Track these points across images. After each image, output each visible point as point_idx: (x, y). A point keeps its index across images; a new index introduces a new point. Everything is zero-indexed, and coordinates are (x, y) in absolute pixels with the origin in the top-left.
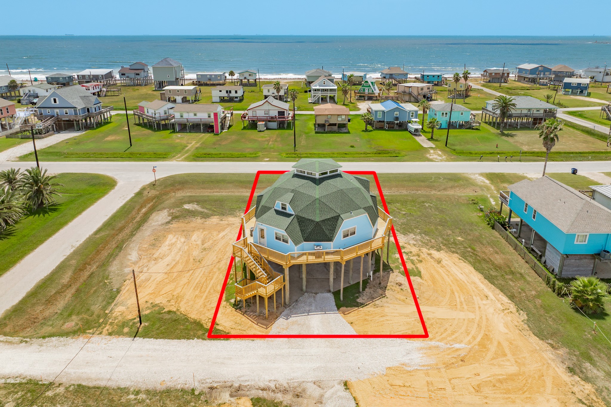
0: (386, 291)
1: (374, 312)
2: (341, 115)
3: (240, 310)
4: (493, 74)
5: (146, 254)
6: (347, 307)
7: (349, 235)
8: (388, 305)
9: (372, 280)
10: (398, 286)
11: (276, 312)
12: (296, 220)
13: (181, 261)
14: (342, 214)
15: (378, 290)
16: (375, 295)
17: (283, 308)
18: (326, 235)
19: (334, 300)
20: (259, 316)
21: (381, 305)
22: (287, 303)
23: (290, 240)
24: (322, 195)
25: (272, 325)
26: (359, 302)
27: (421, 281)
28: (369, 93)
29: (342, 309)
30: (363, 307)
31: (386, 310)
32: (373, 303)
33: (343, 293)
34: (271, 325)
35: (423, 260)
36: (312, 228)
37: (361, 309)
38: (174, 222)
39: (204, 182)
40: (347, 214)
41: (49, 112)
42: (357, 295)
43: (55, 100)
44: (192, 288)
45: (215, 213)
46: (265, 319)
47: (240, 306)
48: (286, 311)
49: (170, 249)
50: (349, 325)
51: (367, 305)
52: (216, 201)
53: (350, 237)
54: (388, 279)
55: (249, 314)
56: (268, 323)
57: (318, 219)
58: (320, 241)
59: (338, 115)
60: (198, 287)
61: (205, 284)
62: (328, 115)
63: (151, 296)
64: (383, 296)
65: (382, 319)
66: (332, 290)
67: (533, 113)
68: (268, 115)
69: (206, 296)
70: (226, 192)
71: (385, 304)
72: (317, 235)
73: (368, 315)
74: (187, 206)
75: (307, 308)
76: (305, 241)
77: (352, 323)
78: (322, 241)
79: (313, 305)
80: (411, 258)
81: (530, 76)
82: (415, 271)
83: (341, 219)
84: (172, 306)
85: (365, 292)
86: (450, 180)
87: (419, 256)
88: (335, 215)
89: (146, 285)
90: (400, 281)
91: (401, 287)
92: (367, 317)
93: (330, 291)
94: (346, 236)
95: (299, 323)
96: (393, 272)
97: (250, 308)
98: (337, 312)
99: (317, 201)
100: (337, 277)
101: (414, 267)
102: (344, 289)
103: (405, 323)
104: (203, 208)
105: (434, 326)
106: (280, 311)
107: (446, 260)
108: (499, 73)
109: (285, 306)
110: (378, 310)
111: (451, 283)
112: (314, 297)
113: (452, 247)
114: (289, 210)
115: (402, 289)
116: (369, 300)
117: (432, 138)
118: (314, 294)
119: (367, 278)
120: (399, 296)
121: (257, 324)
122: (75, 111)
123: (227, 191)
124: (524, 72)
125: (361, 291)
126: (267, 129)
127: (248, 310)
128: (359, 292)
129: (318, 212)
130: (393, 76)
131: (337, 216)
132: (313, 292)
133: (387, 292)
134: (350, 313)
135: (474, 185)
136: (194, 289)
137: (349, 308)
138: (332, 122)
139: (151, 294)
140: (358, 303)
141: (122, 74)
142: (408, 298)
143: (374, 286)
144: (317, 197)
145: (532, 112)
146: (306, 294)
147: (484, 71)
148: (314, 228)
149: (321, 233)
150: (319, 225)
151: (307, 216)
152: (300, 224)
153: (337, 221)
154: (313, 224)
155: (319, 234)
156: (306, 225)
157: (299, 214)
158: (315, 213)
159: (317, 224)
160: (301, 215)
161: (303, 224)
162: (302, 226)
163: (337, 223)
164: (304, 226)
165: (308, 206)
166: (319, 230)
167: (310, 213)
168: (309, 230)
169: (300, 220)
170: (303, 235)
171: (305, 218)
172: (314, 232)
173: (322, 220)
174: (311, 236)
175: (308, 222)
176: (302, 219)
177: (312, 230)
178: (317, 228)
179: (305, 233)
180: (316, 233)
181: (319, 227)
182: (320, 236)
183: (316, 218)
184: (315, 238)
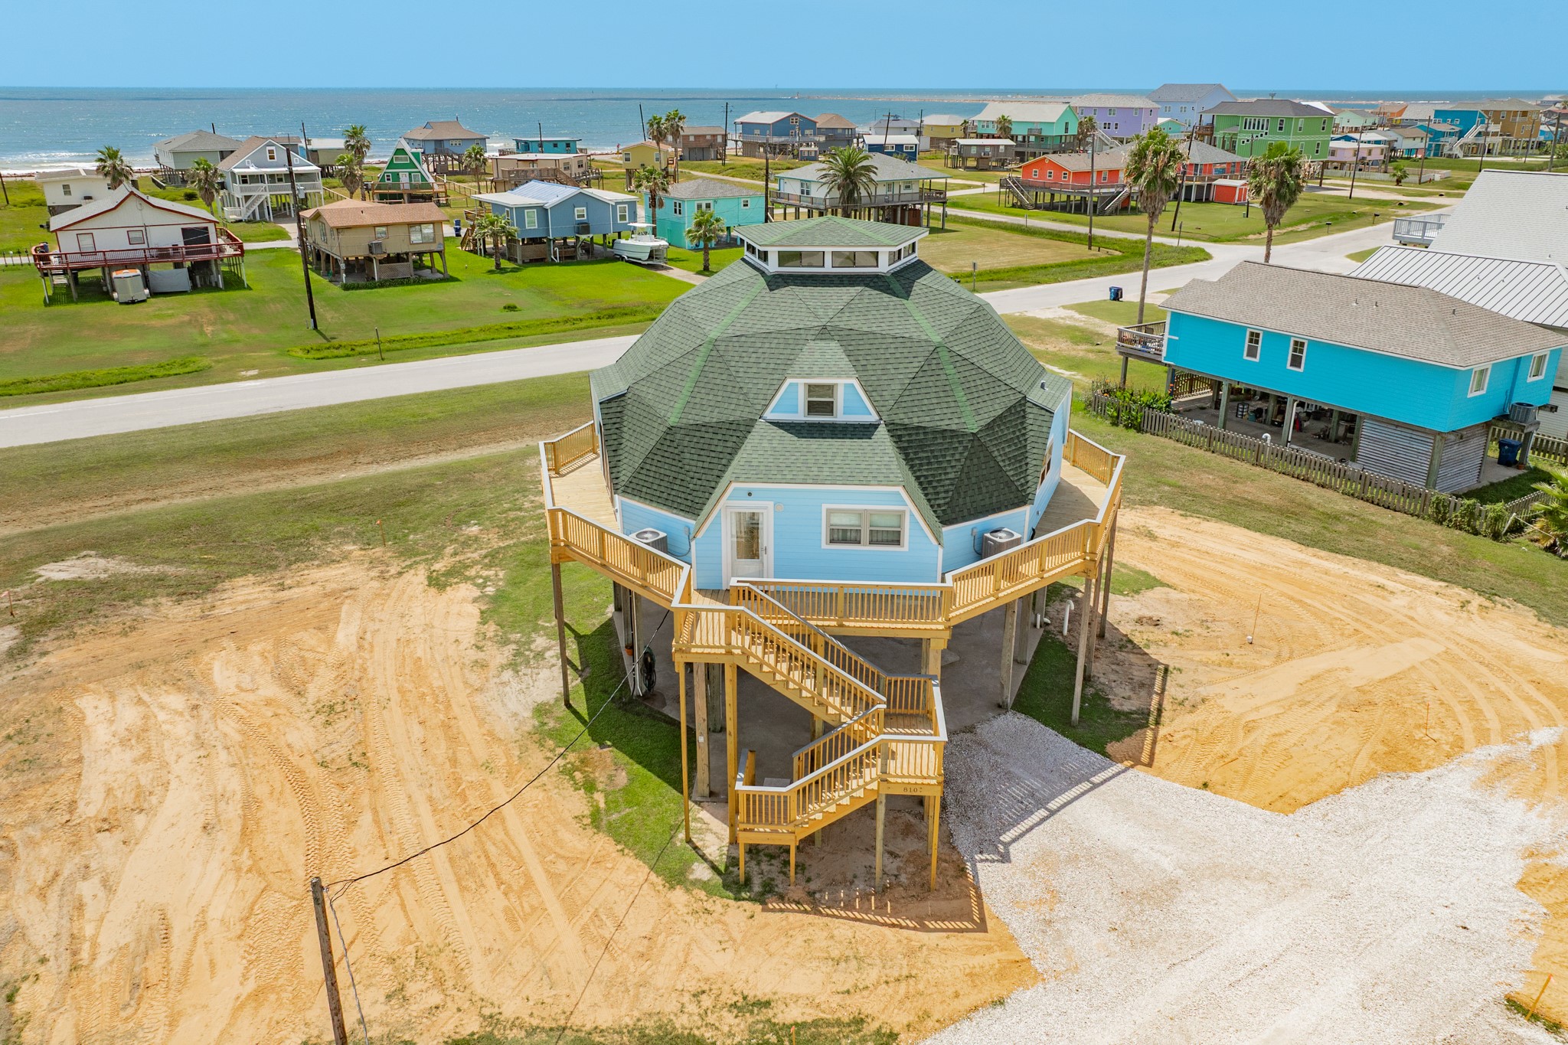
0: (1146, 651)
1: (1210, 727)
2: (420, 224)
3: (782, 898)
4: (692, 139)
5: (23, 816)
8: (1210, 689)
9: (1065, 632)
10: (1154, 629)
13: (261, 791)
15: (1120, 656)
16: (1137, 673)
18: (1008, 483)
19: (1050, 730)
20: (885, 890)
26: (1125, 709)
28: (413, 187)
29: (1111, 750)
30: (1157, 722)
31: (1228, 706)
36: (959, 465)
37: (1164, 730)
38: (47, 641)
39: (51, 476)
42: (1092, 690)
44: (452, 890)
45: (226, 570)
47: (758, 880)
49: (146, 757)
50: (1200, 792)
51: (1160, 711)
52: (179, 527)
56: (955, 904)
57: (970, 424)
58: (993, 511)
59: (411, 225)
62: (375, 226)
63: (265, 1012)
64: (1159, 668)
66: (1009, 701)
67: (900, 194)
68: (145, 246)
70: (185, 494)
71: (1202, 691)
72: (980, 489)
74: (54, 572)
75: (1017, 792)
77: (1205, 785)
78: (999, 510)
81: (776, 140)
84: (443, 1015)
85: (1095, 674)
88: (1012, 399)
89: (176, 964)
90: (1140, 613)
91: (1165, 629)
92: (1218, 750)
98: (1120, 766)
99: (943, 355)
104: (147, 563)
108: (705, 136)
110: (1210, 715)
114: (854, 408)
115: (1175, 633)
116: (1144, 694)
117: (706, 268)
121: (922, 925)
123: (187, 488)
124: (757, 132)
126: (154, 294)
127: (813, 887)
129: (960, 395)
130: (446, 145)
131: (1020, 403)
133: (1156, 655)
137: (1129, 742)
138: (392, 249)
139: (257, 996)
143: (1095, 649)
144: (934, 340)
145: (896, 191)
148: (968, 462)
149: (992, 476)
150: (980, 449)
151: (928, 419)
152: (912, 456)
153: (1022, 423)
154: (960, 449)
155: (987, 483)
156: (935, 457)
157: (894, 417)
158: (953, 404)
159: (976, 443)
160: (906, 421)
161: (921, 455)
162: (921, 465)
163: (1025, 428)
164: (929, 463)
165: (916, 380)
166: (984, 466)
167: (936, 406)
168: (950, 476)
169: (908, 441)
170: (933, 502)
171: (925, 428)
172: (969, 478)
173: (983, 423)
174: (962, 495)
175: (939, 441)
176: (914, 437)
177: (962, 471)
178: (975, 461)
179: (939, 489)
180: (974, 480)
181: (982, 455)
182: (991, 489)
183: (963, 420)
184: (975, 505)
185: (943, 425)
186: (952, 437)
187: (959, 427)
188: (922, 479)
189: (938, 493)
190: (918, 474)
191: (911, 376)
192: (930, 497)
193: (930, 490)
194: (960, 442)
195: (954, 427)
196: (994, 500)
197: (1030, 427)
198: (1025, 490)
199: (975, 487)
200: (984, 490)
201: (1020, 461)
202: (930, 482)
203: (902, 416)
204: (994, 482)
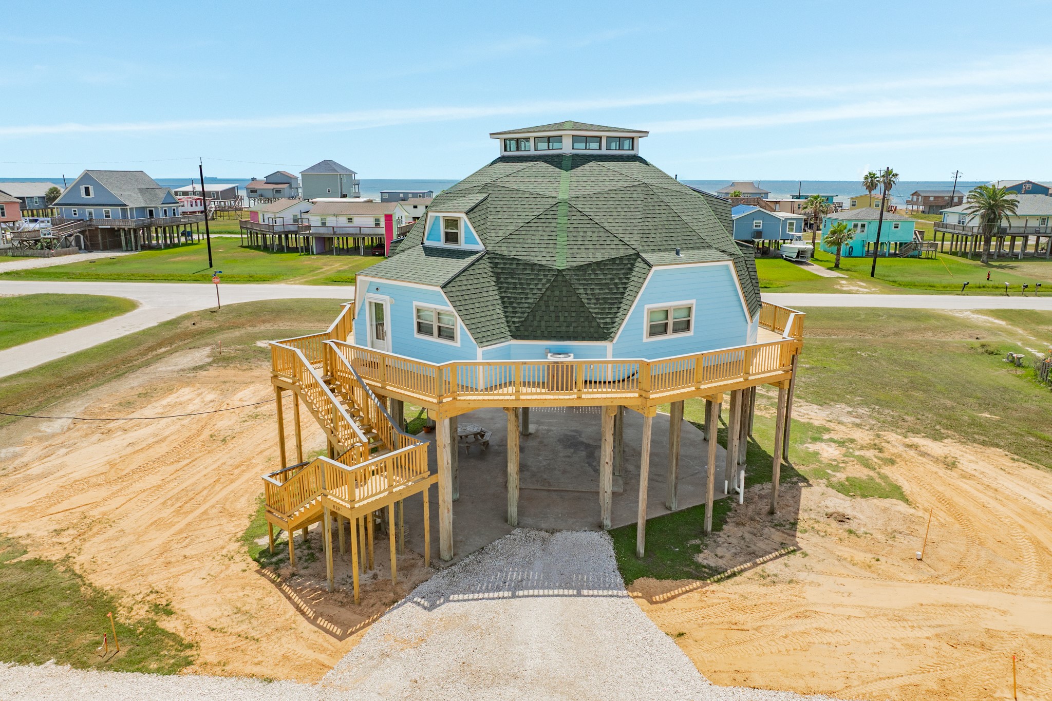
0: (798, 534)
1: (762, 600)
3: (276, 571)
6: (659, 577)
7: (670, 328)
8: (812, 577)
9: (741, 501)
10: (834, 524)
11: (397, 583)
12: (485, 265)
13: (172, 438)
14: (646, 251)
15: (766, 530)
16: (761, 545)
17: (427, 569)
18: (590, 319)
19: (612, 553)
20: (334, 591)
21: (786, 574)
22: (445, 555)
23: (460, 327)
24: (579, 194)
25: (369, 624)
26: (705, 563)
27: (912, 511)
29: (640, 582)
30: (719, 581)
31: (811, 595)
32: (758, 569)
33: (647, 534)
34: (364, 627)
35: (898, 460)
36: (539, 294)
37: (715, 587)
38: (213, 367)
40: (662, 254)
41: (75, 214)
42: (697, 542)
43: (87, 189)
46: (349, 602)
47: (280, 556)
48: (437, 581)
50: (670, 640)
51: (734, 575)
53: (670, 336)
54: (797, 502)
55: (299, 584)
56: (356, 617)
57: (561, 263)
58: (569, 338)
60: (177, 499)
61: (205, 492)
64: (788, 548)
65: (801, 625)
66: (608, 523)
67: (1051, 227)
69: (189, 524)
71: (802, 576)
72: (557, 317)
73: (743, 610)
74: (263, 343)
75: (515, 575)
76: (515, 337)
77: (681, 635)
78: (575, 338)
79: (538, 564)
80: (857, 453)
82: (878, 484)
83: (642, 265)
85: (721, 534)
86: (904, 317)
87: (881, 450)
88: (622, 253)
89: (26, 488)
90: (841, 510)
91: (846, 526)
92: (739, 617)
93: (600, 527)
94: (658, 329)
95: (474, 622)
96: (811, 485)
97: (313, 565)
98: (625, 593)
99: (563, 209)
100: (625, 490)
101: (872, 473)
102: (649, 523)
103: (898, 645)
105: (1033, 666)
106: (414, 578)
107: (970, 461)
108: (943, 197)
109: (436, 562)
110: (778, 593)
111: (1020, 521)
112: (544, 540)
113: (974, 433)
114: (470, 240)
115: (850, 532)
116: (741, 559)
117: (837, 266)
118: (544, 534)
119: (722, 497)
120: (844, 551)
121: (316, 618)
122: (124, 211)
125: (709, 528)
127: (302, 572)
128: (704, 533)
129: (562, 239)
131: (629, 257)
132: (543, 525)
133: (802, 539)
134: (673, 597)
135: (968, 327)
136: (164, 503)
137: (667, 583)
139: (22, 510)
140: (699, 566)
141: (252, 192)
142: (882, 559)
143: (752, 519)
144: (563, 195)
145: (1049, 225)
146: (517, 531)
147: (913, 195)
148: (549, 293)
149: (573, 309)
150: (563, 284)
151: (525, 254)
152: (502, 280)
153: (627, 274)
154: (544, 281)
155: (566, 314)
156: (521, 284)
157: (496, 248)
158: (552, 246)
159: (560, 278)
160: (505, 253)
161: (510, 280)
162: (508, 288)
163: (628, 279)
164: (514, 288)
165: (529, 225)
166: (565, 299)
167: (536, 245)
168: (529, 301)
169: (502, 268)
170: (509, 319)
171: (519, 260)
172: (547, 306)
173: (575, 264)
174: (538, 318)
175: (528, 272)
176: (508, 266)
177: (541, 298)
178: (557, 293)
179: (517, 310)
180: (552, 308)
181: (564, 289)
182: (569, 319)
183: (554, 259)
184: (549, 329)
185: (535, 260)
186: (539, 270)
187: (549, 263)
188: (506, 299)
189: (516, 312)
190: (503, 295)
191: (527, 221)
192: (508, 314)
193: (510, 309)
194: (545, 275)
195: (544, 263)
196: (571, 329)
197: (633, 278)
198: (608, 329)
199: (553, 314)
200: (562, 319)
201: (613, 304)
202: (511, 303)
203: (503, 249)
204: (574, 314)
